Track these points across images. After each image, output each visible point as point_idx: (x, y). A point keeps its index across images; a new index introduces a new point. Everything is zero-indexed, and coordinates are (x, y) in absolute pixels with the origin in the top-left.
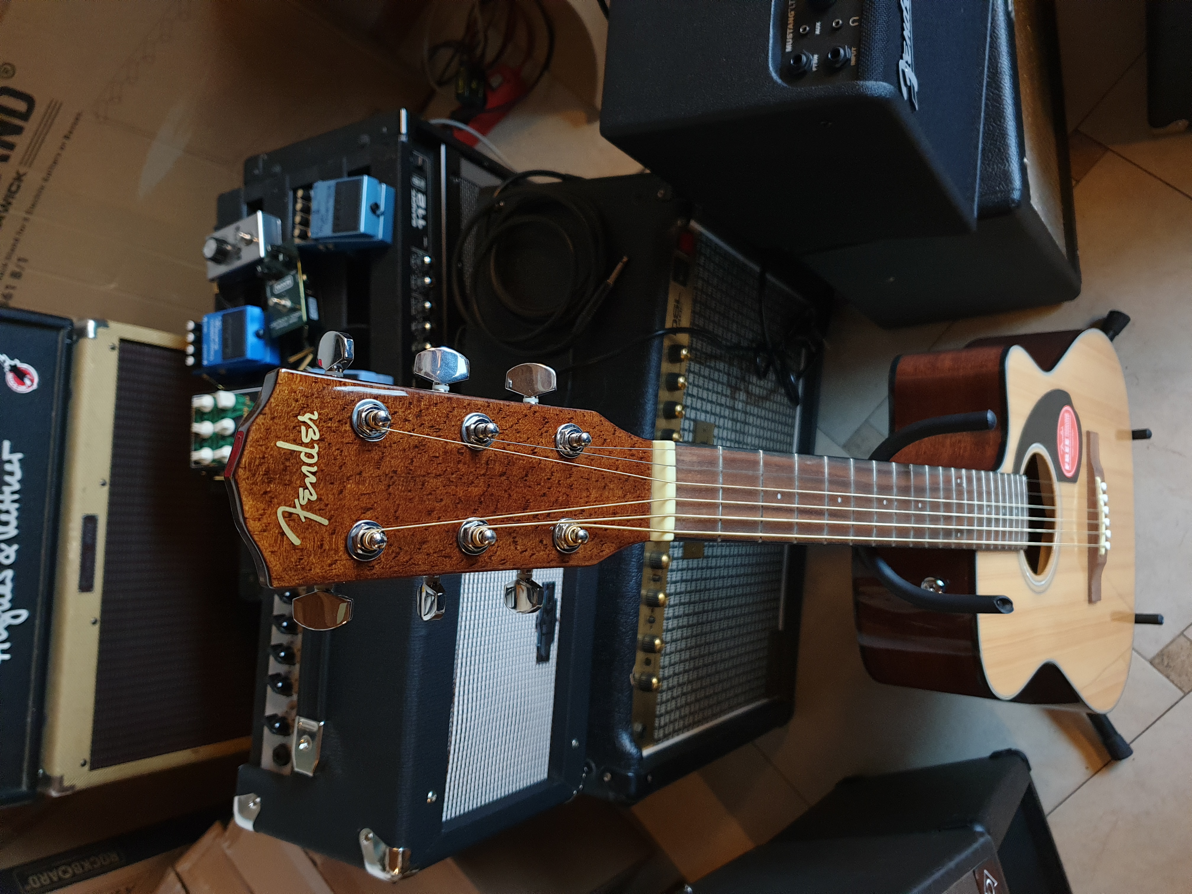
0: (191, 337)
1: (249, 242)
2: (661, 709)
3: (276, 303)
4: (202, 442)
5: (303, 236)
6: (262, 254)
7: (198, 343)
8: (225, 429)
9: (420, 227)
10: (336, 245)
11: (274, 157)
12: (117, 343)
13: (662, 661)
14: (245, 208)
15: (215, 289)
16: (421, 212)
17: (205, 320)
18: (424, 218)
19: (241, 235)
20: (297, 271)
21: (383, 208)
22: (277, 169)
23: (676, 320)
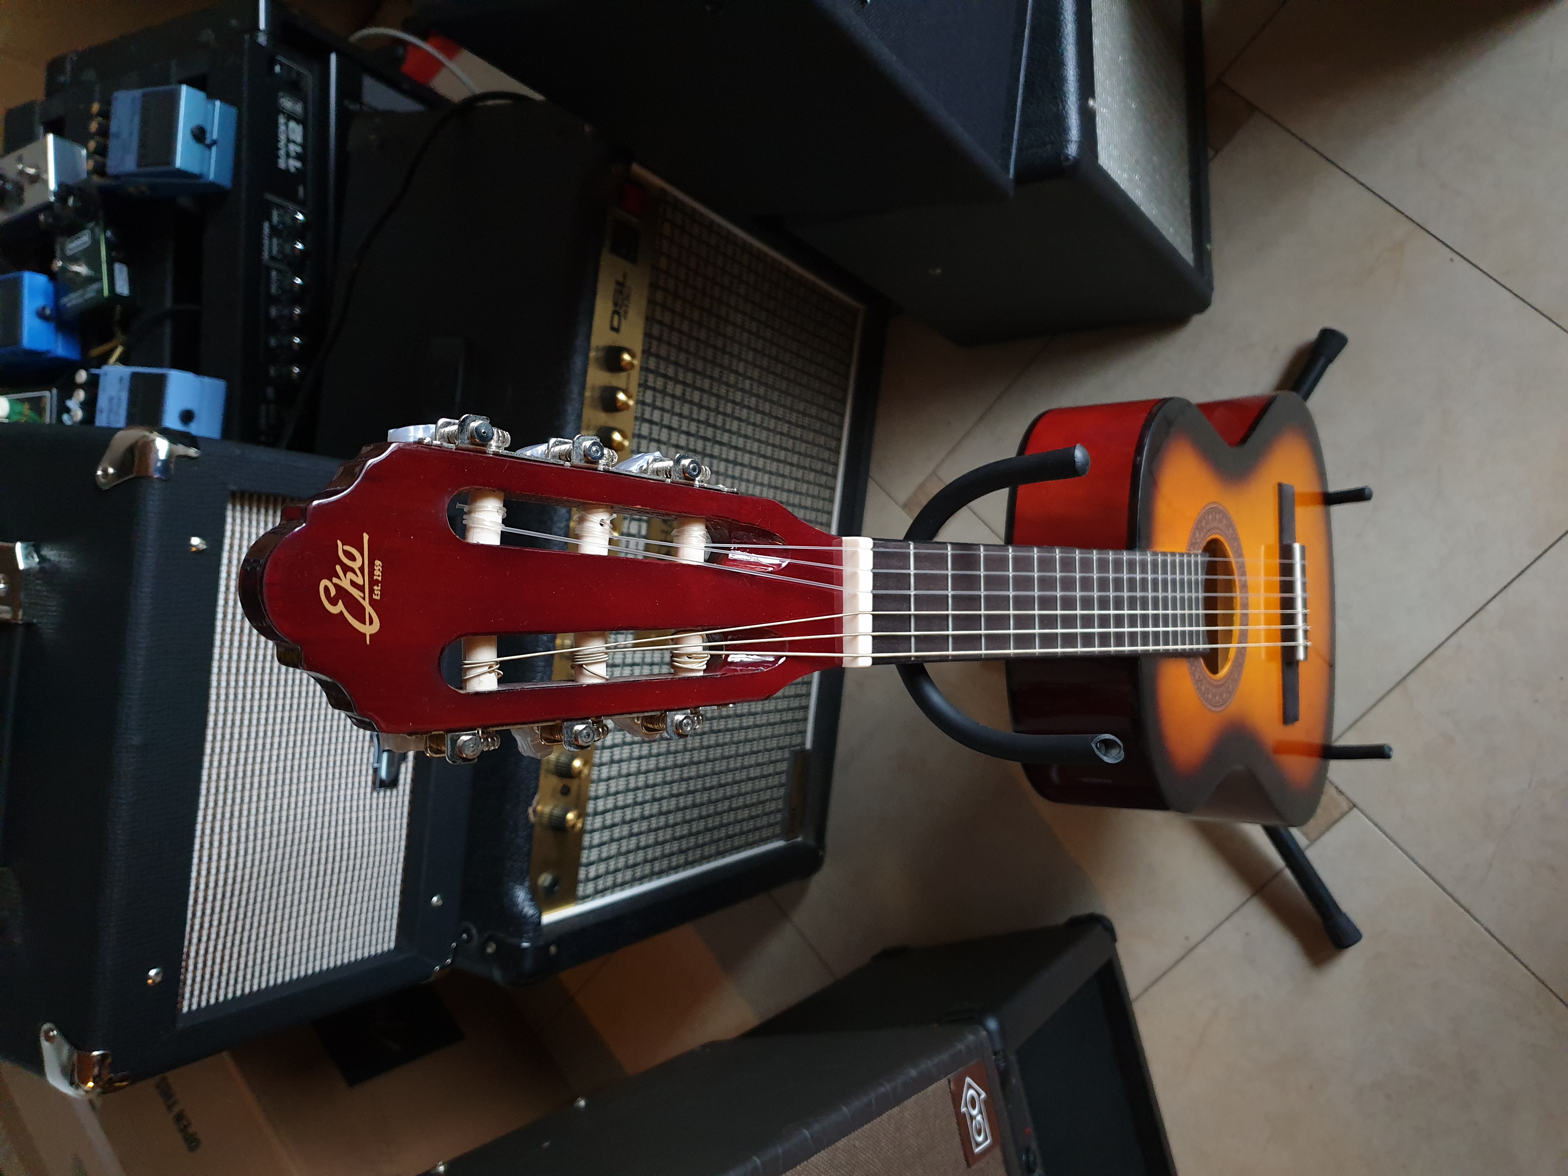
1: (34, 179)
2: (588, 855)
3: (64, 268)
5: (103, 170)
6: (51, 196)
9: (293, 170)
11: (88, 57)
13: (592, 788)
14: (40, 131)
16: (293, 148)
18: (298, 157)
19: (20, 167)
20: (97, 224)
21: (215, 136)
22: (89, 75)
23: (619, 310)
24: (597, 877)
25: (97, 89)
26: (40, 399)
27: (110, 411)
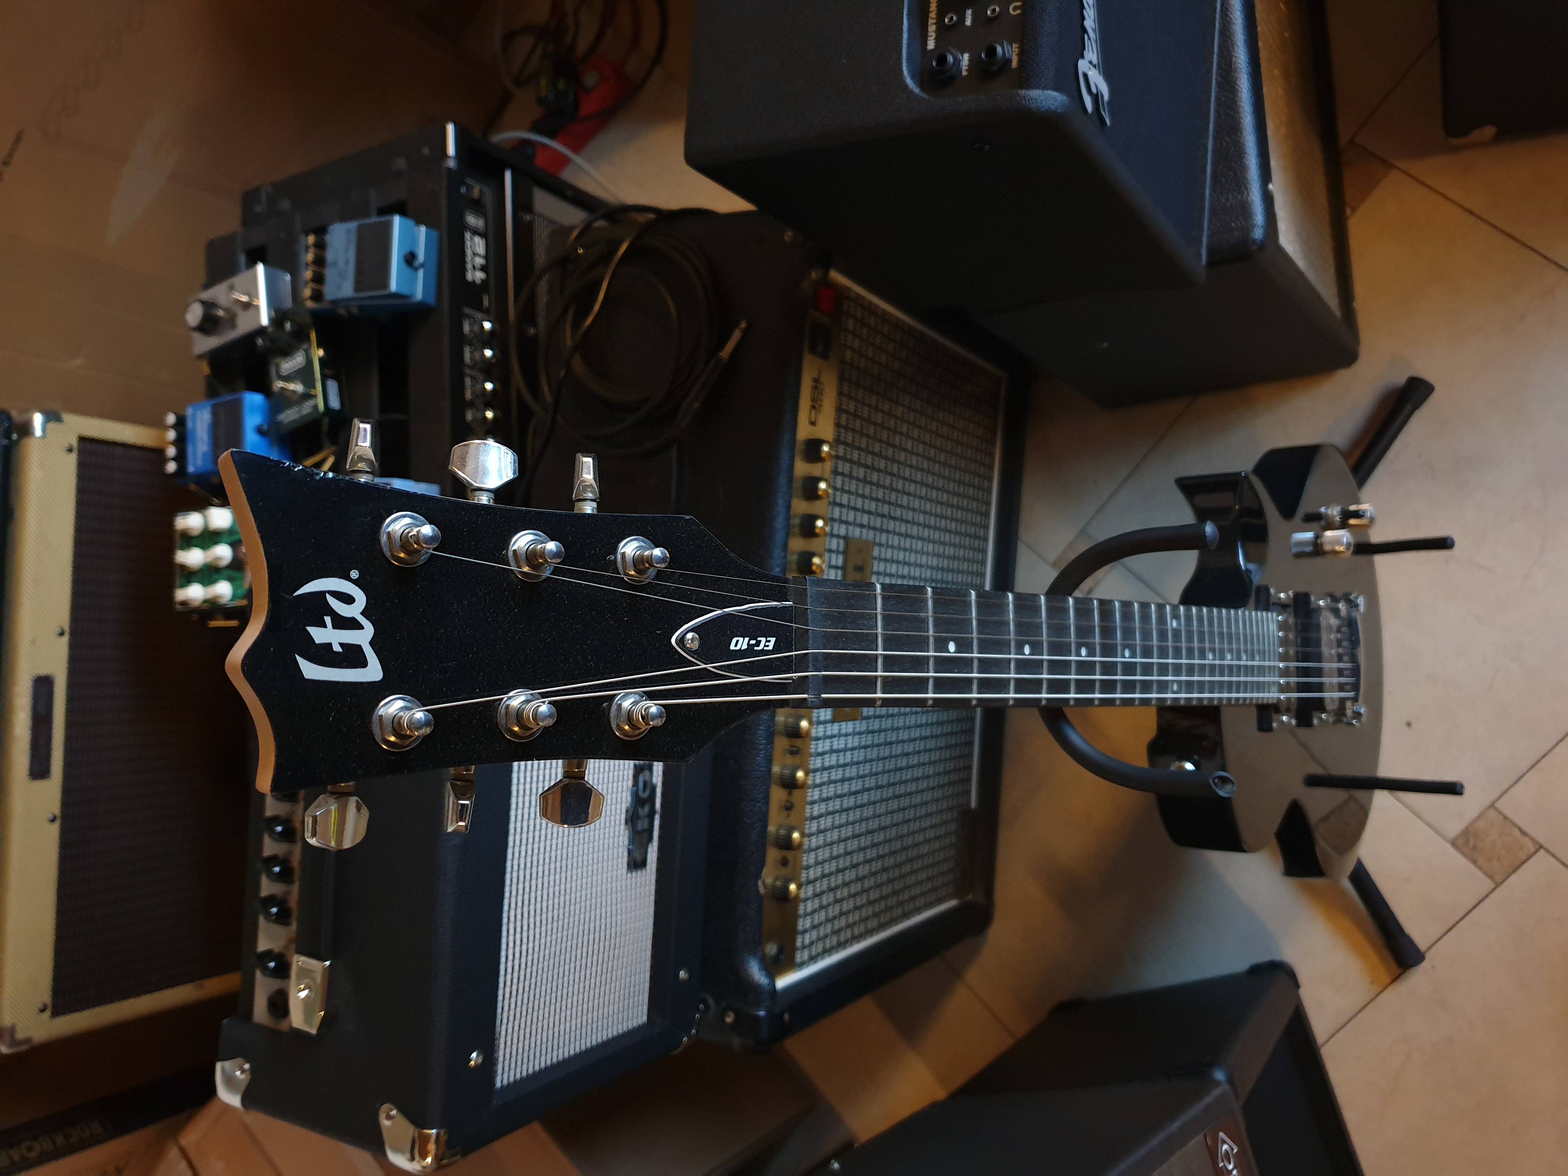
0: (171, 435)
1: (247, 306)
2: (803, 923)
3: (282, 388)
4: (190, 575)
5: (317, 296)
6: (265, 321)
7: (181, 442)
8: (218, 559)
9: (478, 281)
10: (361, 308)
11: (281, 188)
12: (74, 443)
13: (805, 859)
14: (242, 259)
15: (205, 368)
16: (479, 261)
17: (189, 411)
18: (483, 269)
19: (233, 295)
20: (311, 344)
21: (422, 260)
22: (285, 205)
23: (816, 405)
24: (811, 943)
25: (298, 218)
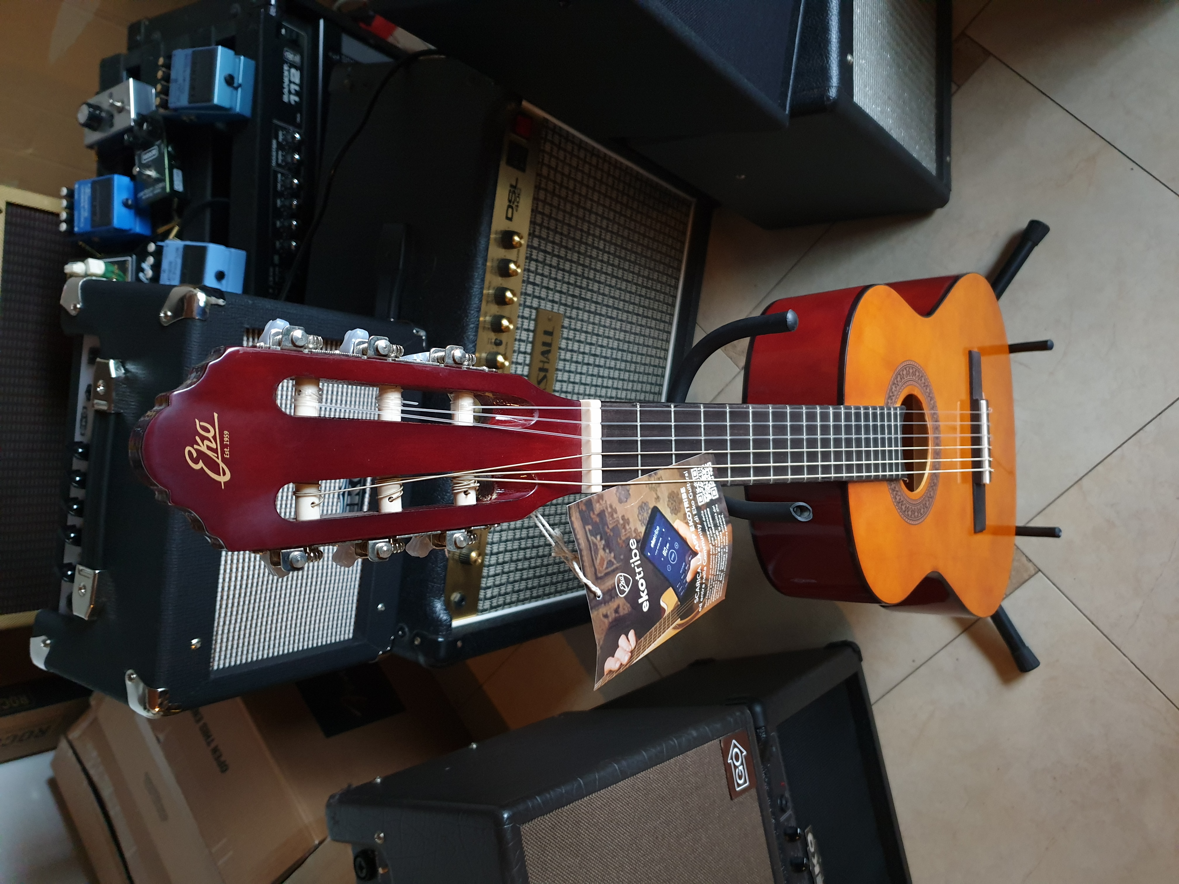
0: (64, 203)
1: (121, 110)
2: (486, 582)
3: (141, 172)
5: (164, 104)
6: (132, 122)
7: (70, 208)
9: (293, 103)
11: (156, 23)
12: (3, 207)
13: (490, 537)
14: (124, 75)
15: (93, 155)
16: (294, 87)
17: (76, 186)
18: (297, 93)
19: (111, 101)
20: (163, 142)
21: (240, 81)
22: (157, 36)
23: (512, 205)
24: (493, 597)
25: (162, 46)
26: (125, 261)
27: (170, 271)
